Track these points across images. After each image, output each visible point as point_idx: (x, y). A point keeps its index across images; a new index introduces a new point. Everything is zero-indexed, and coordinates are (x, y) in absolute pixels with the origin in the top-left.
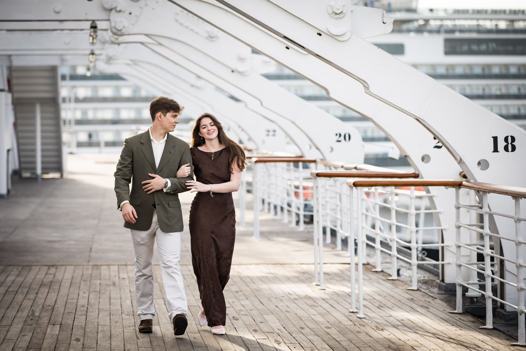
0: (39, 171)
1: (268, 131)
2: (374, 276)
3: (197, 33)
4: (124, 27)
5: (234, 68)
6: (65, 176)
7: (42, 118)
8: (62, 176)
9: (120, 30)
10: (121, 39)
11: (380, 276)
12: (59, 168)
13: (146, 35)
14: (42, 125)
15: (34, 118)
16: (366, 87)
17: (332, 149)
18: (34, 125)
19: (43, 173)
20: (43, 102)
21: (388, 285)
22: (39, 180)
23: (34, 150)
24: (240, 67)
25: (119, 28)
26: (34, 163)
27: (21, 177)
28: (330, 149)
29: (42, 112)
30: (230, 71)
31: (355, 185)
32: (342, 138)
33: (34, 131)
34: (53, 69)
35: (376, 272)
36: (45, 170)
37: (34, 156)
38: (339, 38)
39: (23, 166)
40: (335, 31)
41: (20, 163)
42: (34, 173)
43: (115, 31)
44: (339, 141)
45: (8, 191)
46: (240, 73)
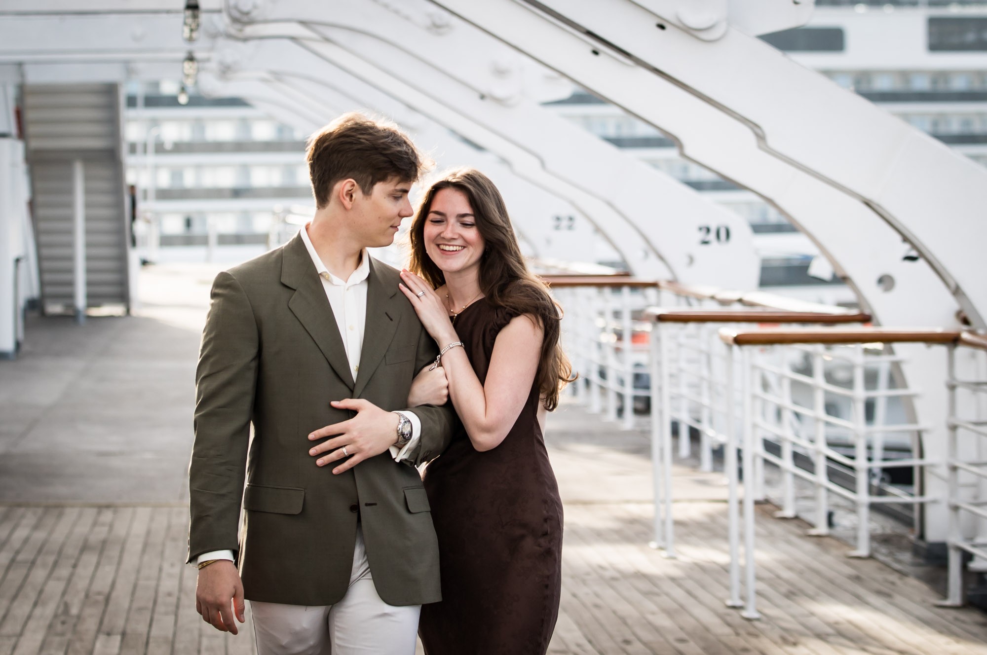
0: (81, 301)
1: (558, 219)
2: (778, 529)
3: (407, 18)
4: (255, 7)
5: (484, 89)
6: (136, 311)
7: (88, 192)
8: (128, 311)
9: (247, 14)
10: (249, 30)
11: (792, 527)
12: (122, 296)
13: (303, 23)
14: (88, 205)
15: (70, 192)
16: (761, 137)
17: (691, 260)
18: (70, 205)
19: (89, 305)
20: (90, 157)
21: (809, 546)
22: (82, 320)
23: (71, 258)
24: (498, 89)
25: (245, 9)
26: (71, 284)
27: (43, 314)
28: (686, 260)
29: (87, 178)
30: (476, 97)
31: (739, 341)
32: (712, 236)
33: (70, 219)
34: (110, 90)
35: (784, 519)
36: (94, 299)
37: (71, 271)
38: (704, 36)
39: (49, 290)
40: (693, 20)
41: (42, 284)
42: (71, 306)
43: (236, 14)
44: (705, 243)
45: (18, 345)
46: (498, 101)
